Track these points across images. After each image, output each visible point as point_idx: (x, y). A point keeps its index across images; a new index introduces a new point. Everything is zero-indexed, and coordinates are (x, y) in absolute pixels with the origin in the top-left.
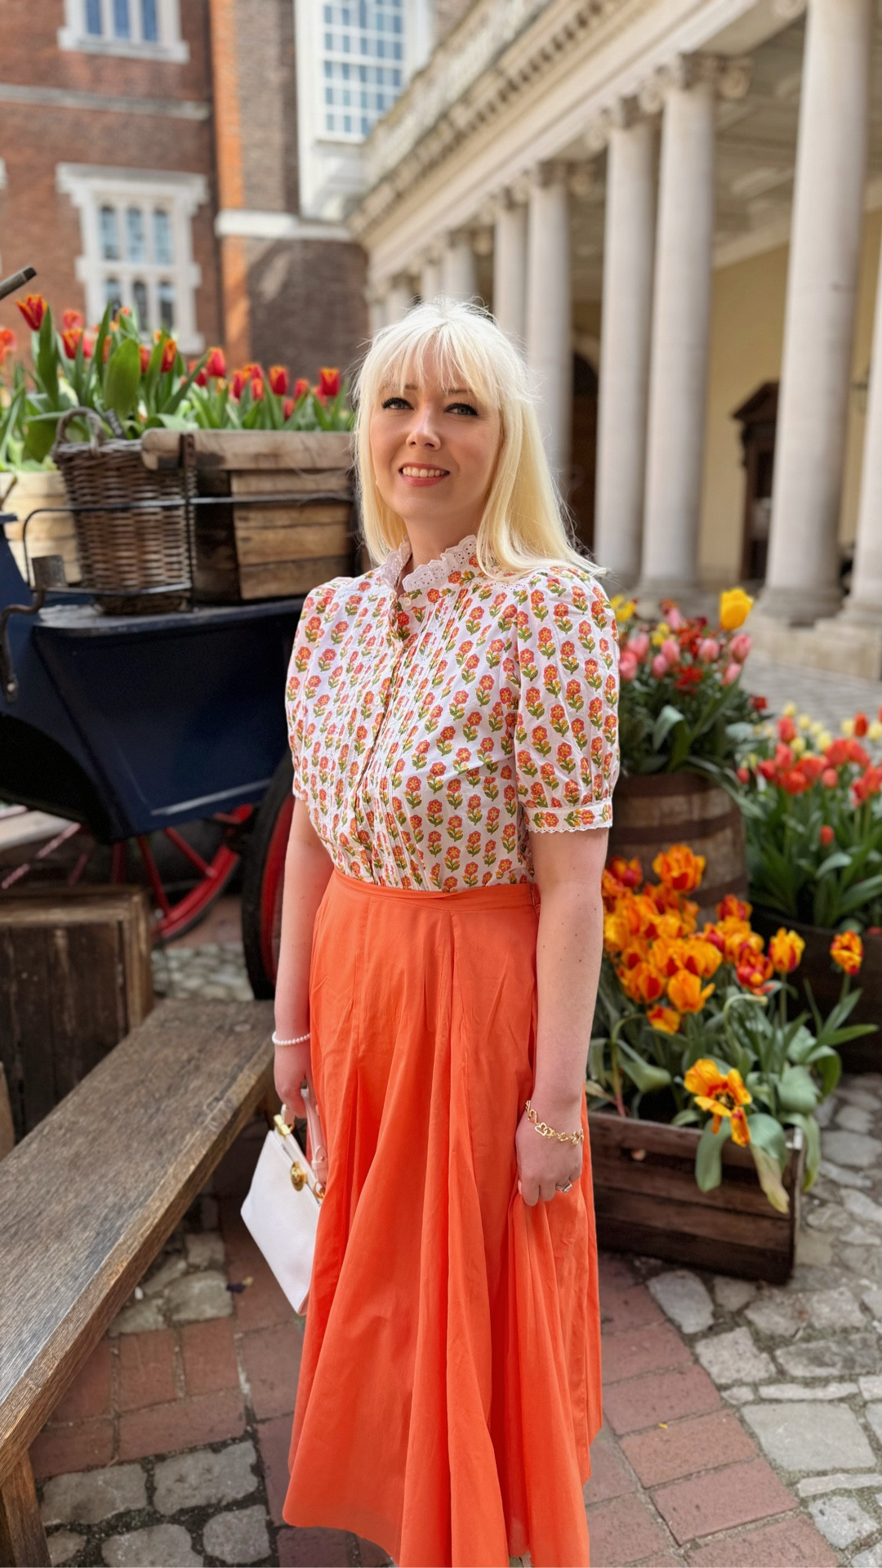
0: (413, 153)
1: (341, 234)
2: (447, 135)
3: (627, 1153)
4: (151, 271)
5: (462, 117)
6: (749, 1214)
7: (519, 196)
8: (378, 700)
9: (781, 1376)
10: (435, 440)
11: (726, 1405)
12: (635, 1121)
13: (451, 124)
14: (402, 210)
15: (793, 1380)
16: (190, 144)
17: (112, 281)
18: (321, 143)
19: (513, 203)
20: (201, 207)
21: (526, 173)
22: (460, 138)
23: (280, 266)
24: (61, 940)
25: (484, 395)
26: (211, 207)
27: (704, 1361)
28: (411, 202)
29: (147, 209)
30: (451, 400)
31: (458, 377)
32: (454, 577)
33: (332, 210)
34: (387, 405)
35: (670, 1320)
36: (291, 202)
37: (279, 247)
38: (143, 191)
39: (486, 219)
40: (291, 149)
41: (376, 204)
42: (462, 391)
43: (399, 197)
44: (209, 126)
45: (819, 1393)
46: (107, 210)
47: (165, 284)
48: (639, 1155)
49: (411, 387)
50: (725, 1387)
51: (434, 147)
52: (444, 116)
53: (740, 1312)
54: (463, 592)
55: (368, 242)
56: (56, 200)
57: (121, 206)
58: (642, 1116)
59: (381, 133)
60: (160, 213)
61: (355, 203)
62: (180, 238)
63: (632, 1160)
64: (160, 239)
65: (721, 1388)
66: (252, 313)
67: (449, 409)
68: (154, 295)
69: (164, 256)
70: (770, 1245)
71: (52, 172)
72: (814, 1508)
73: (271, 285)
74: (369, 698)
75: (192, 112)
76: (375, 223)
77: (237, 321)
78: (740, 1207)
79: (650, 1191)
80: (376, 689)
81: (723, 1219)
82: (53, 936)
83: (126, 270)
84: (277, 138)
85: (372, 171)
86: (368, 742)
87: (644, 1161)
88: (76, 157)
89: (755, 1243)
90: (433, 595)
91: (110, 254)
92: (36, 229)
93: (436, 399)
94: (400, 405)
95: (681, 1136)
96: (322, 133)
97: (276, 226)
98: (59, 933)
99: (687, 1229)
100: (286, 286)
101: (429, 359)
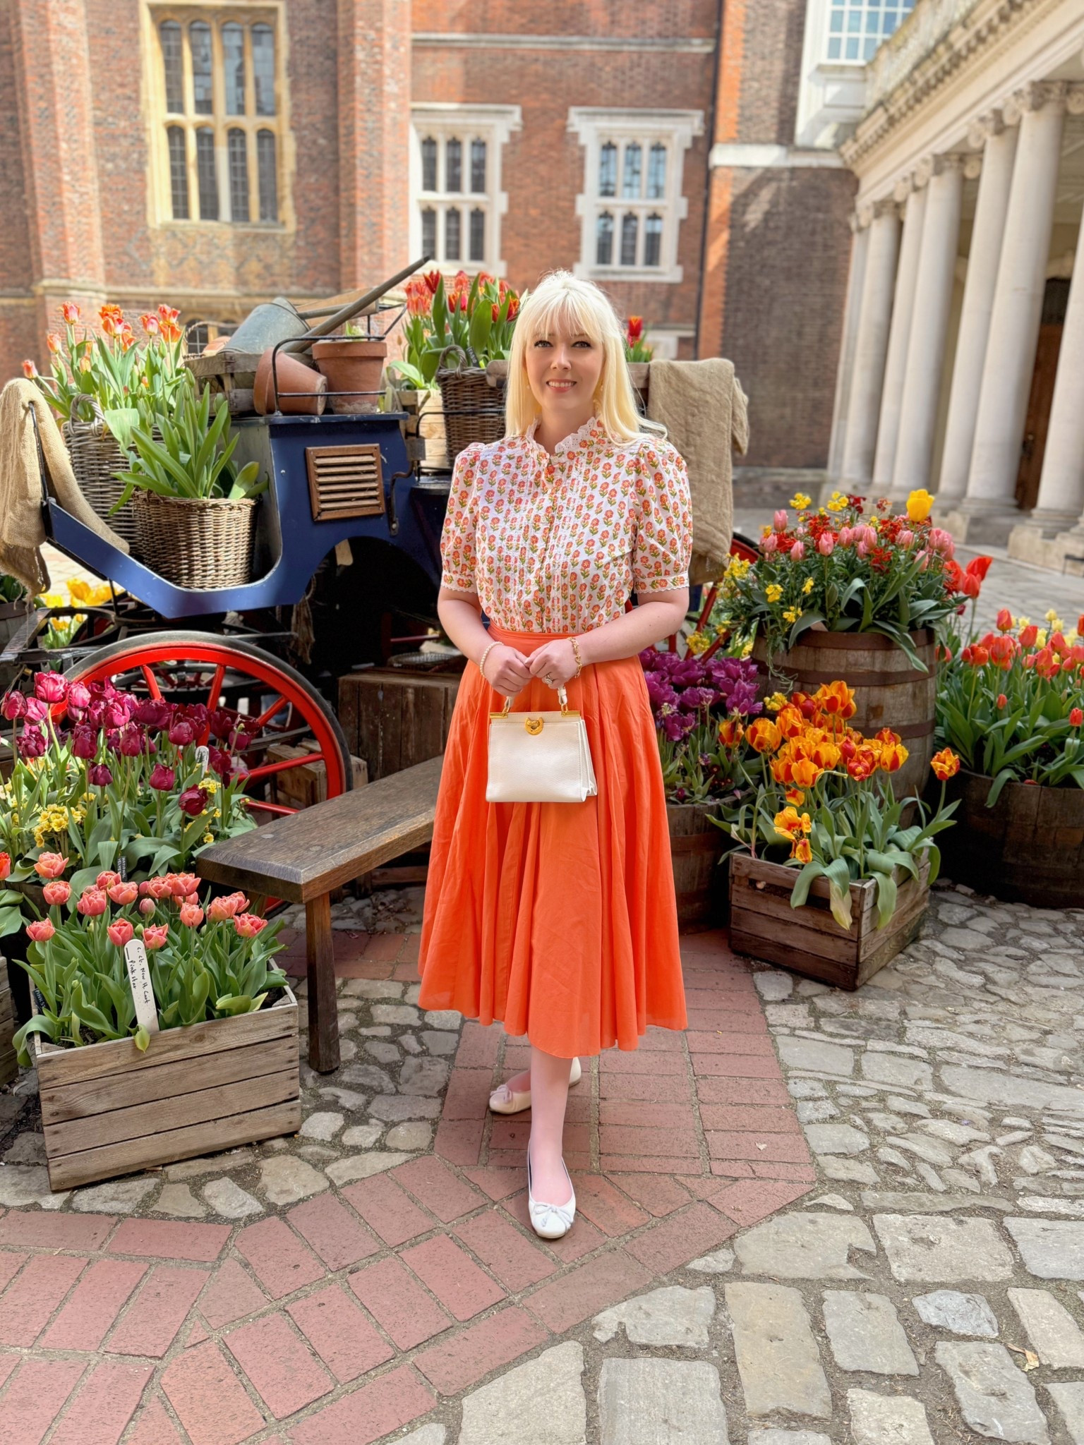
0: (910, 78)
1: (833, 162)
2: (944, 57)
3: (753, 883)
4: (642, 204)
5: (960, 39)
6: (830, 935)
7: (1008, 120)
8: (543, 519)
9: (818, 1028)
10: (568, 365)
11: (770, 1033)
12: (762, 861)
13: (950, 47)
14: (893, 137)
15: (824, 1032)
16: (694, 80)
17: (606, 216)
18: (820, 68)
19: (1002, 127)
20: (695, 140)
21: (1017, 94)
22: (957, 60)
23: (766, 194)
24: (410, 696)
25: (595, 336)
26: (708, 140)
27: (767, 1013)
28: (903, 128)
29: (646, 144)
30: (574, 340)
31: (578, 328)
32: (584, 444)
33: (825, 139)
34: (536, 344)
35: (758, 992)
36: (785, 133)
37: (768, 176)
38: (644, 128)
39: (974, 144)
40: (792, 77)
41: (867, 131)
42: (582, 334)
43: (892, 121)
44: (714, 58)
45: (837, 1041)
46: (609, 147)
47: (654, 217)
48: (760, 886)
49: (552, 335)
50: (772, 1026)
51: (931, 70)
52: (944, 38)
53: (809, 997)
54: (590, 454)
55: (858, 170)
56: (565, 138)
57: (622, 144)
58: (768, 859)
59: (884, 55)
60: (658, 148)
61: (849, 130)
62: (673, 172)
63: (756, 888)
64: (655, 174)
65: (769, 1025)
66: (731, 243)
67: (574, 345)
68: (643, 227)
69: (658, 191)
70: (843, 960)
71: (564, 115)
72: (791, 1081)
73: (754, 216)
74: (537, 519)
75: (700, 47)
76: (866, 149)
77: (716, 252)
78: (824, 929)
79: (765, 912)
80: (542, 513)
81: (812, 937)
82: (406, 692)
83: (619, 204)
84: (778, 67)
85: (872, 96)
86: (541, 545)
87: (763, 890)
88: (585, 99)
89: (833, 957)
90: (571, 456)
91: (607, 192)
92: (543, 169)
93: (566, 340)
94: (545, 344)
95: (787, 873)
96: (825, 60)
97: (767, 156)
98: (410, 690)
99: (788, 942)
100: (768, 216)
101: (561, 318)
